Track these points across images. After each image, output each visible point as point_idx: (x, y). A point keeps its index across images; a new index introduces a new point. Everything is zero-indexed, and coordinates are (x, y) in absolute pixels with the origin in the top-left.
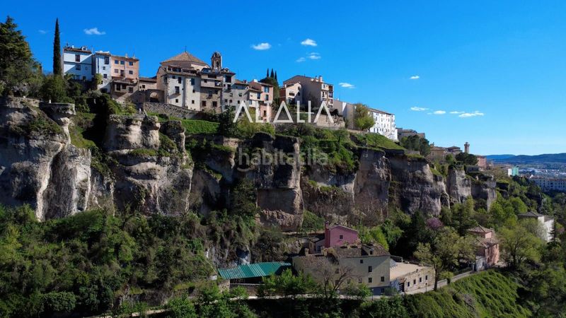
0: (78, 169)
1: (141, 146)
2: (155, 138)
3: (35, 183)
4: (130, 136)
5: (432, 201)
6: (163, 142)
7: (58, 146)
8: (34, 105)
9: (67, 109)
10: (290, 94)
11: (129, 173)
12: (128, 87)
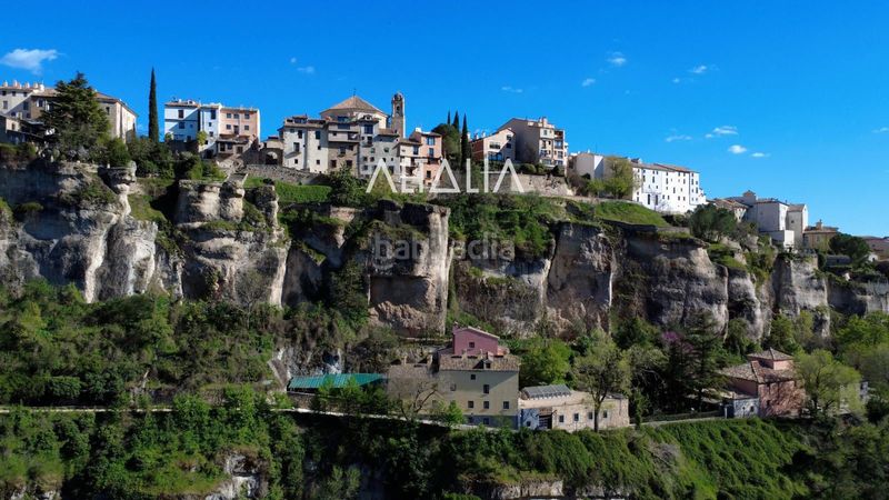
0: (138, 245)
1: (218, 218)
2: (236, 208)
3: (85, 259)
4: (202, 205)
5: (706, 307)
6: (247, 212)
7: (111, 217)
8: (90, 171)
9: (123, 174)
10: (491, 147)
11: (199, 251)
12: (234, 147)
